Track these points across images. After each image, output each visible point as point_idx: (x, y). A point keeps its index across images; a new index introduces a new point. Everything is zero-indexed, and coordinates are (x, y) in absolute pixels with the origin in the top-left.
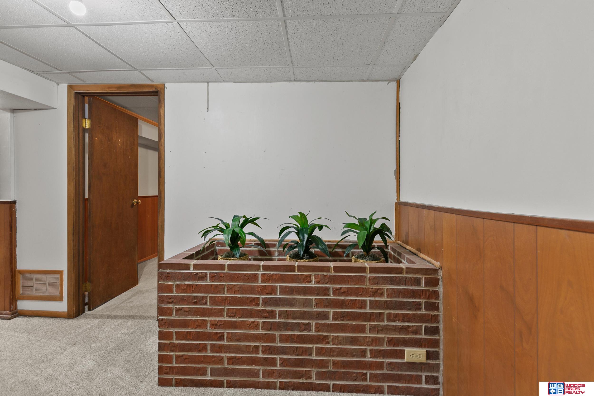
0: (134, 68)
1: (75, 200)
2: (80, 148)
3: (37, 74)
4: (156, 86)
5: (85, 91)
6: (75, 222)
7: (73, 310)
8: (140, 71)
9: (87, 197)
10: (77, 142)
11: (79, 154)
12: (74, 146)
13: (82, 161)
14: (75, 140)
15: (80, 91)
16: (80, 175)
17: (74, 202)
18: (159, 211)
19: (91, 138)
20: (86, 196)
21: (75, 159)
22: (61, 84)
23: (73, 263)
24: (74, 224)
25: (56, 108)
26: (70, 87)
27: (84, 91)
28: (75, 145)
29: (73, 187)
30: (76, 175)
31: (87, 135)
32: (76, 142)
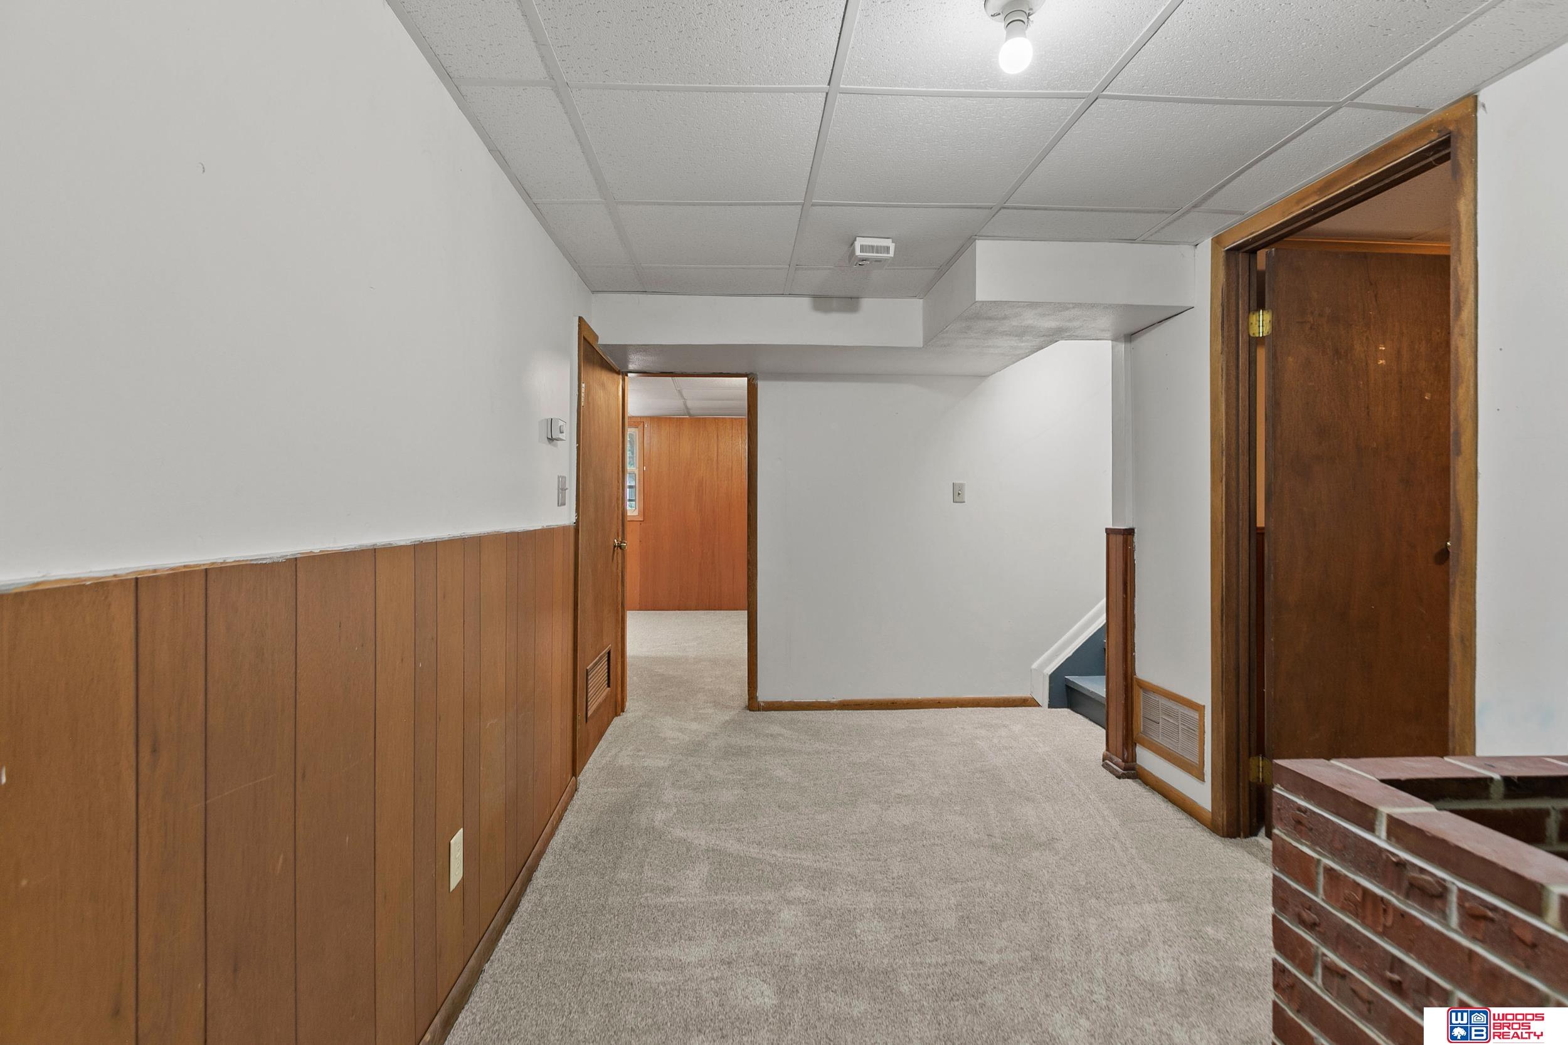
0: (1325, 105)
1: (1226, 532)
2: (1240, 395)
3: (1144, 241)
4: (1441, 122)
5: (1246, 237)
6: (1227, 588)
7: (1221, 813)
8: (1351, 102)
9: (1263, 525)
10: (1234, 381)
11: (1238, 410)
12: (1223, 392)
13: (1246, 427)
14: (1228, 375)
15: (1235, 244)
16: (1241, 465)
17: (1224, 536)
18: (1455, 581)
19: (1274, 360)
20: (1261, 522)
21: (1227, 423)
22: (1202, 242)
23: (1222, 694)
24: (1224, 593)
25: (1192, 306)
26: (1217, 241)
27: (1243, 238)
28: (1228, 389)
29: (1222, 498)
30: (1228, 465)
31: (1261, 354)
32: (1228, 380)
